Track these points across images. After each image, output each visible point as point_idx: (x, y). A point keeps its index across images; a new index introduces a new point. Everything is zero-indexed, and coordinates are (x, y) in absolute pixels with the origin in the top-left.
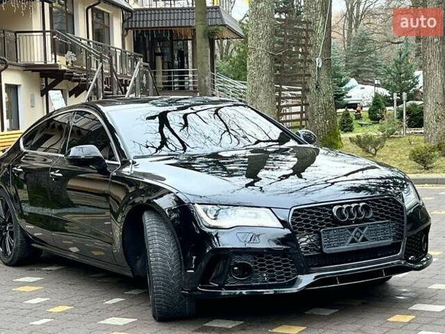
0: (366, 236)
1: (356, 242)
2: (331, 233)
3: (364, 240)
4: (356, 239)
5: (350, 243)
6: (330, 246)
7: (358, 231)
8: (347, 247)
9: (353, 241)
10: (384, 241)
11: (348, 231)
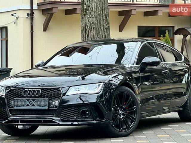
0: (35, 104)
1: (29, 106)
2: (19, 100)
3: (33, 105)
4: (29, 104)
5: (26, 106)
6: (17, 106)
7: (31, 101)
8: (24, 108)
9: (28, 105)
10: (44, 107)
11: (26, 100)
